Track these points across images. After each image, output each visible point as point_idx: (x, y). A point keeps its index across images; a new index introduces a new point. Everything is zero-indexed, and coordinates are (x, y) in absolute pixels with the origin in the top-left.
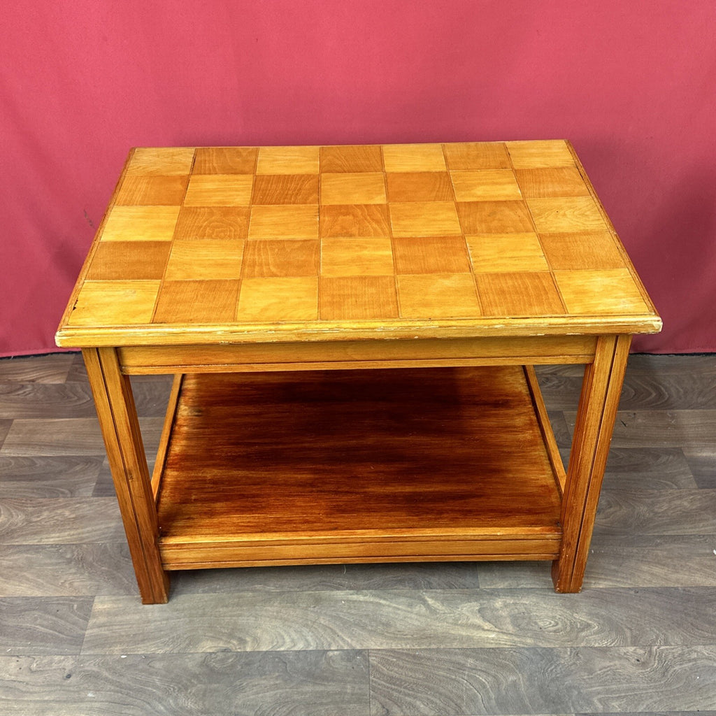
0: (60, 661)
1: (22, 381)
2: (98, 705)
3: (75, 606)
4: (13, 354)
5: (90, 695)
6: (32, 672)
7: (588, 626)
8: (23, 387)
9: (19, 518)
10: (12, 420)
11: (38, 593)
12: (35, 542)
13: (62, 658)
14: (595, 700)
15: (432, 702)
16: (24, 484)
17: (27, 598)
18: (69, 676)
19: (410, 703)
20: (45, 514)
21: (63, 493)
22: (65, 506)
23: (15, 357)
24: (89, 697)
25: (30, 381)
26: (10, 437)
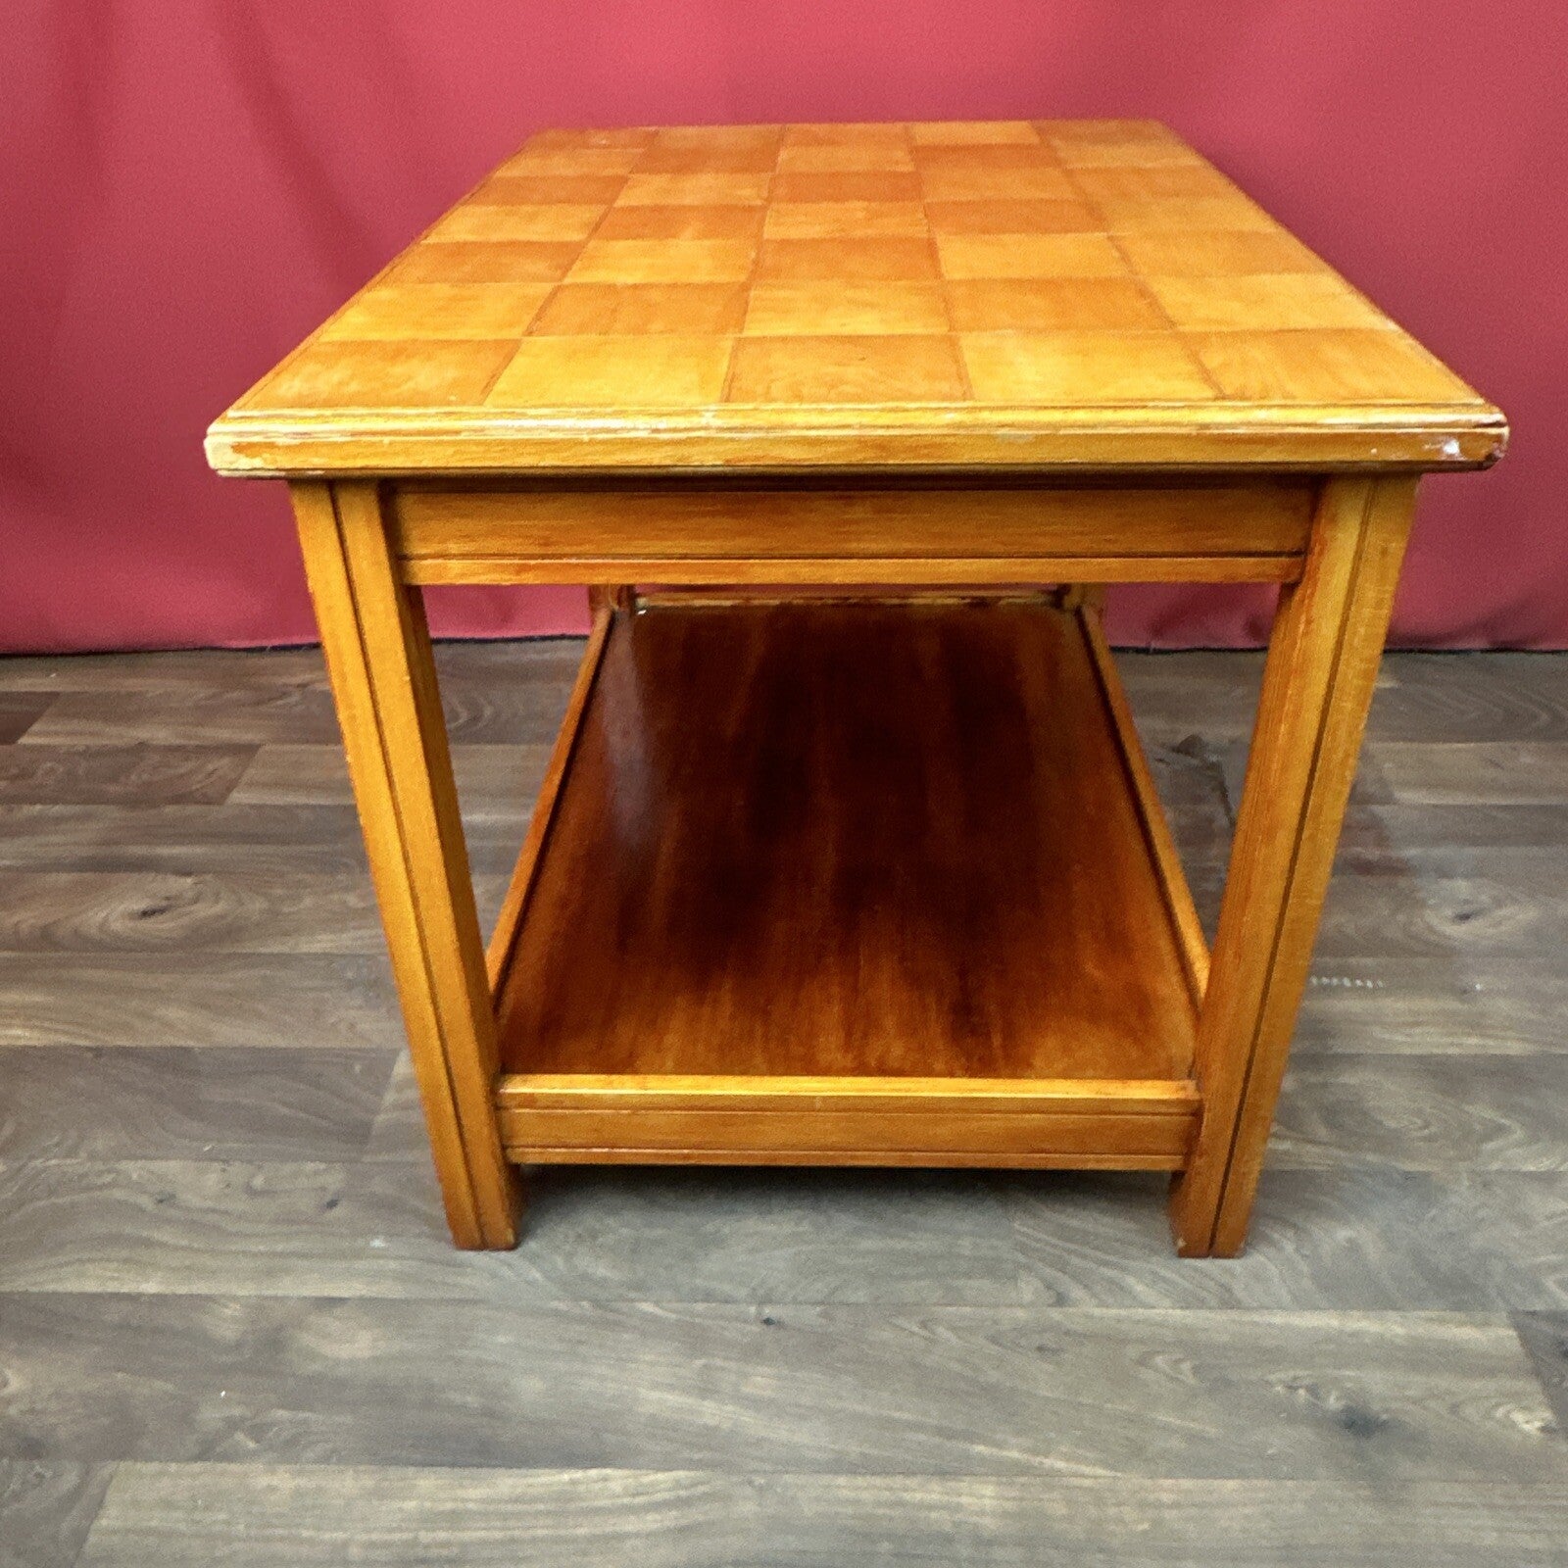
0: (316, 1173)
1: (285, 685)
2: (393, 1265)
3: (358, 1068)
4: (268, 643)
5: (378, 1243)
6: (251, 1192)
7: (1500, 1130)
8: (284, 695)
9: (256, 906)
10: (258, 746)
11: (279, 1041)
12: (285, 949)
13: (323, 1166)
14: (1550, 1283)
15: (1164, 1280)
16: (270, 849)
17: (254, 1050)
18: (332, 1204)
19: (1111, 1281)
20: (308, 901)
21: (346, 865)
22: (347, 889)
23: (275, 649)
24: (373, 1248)
25: (299, 686)
26: (251, 773)
